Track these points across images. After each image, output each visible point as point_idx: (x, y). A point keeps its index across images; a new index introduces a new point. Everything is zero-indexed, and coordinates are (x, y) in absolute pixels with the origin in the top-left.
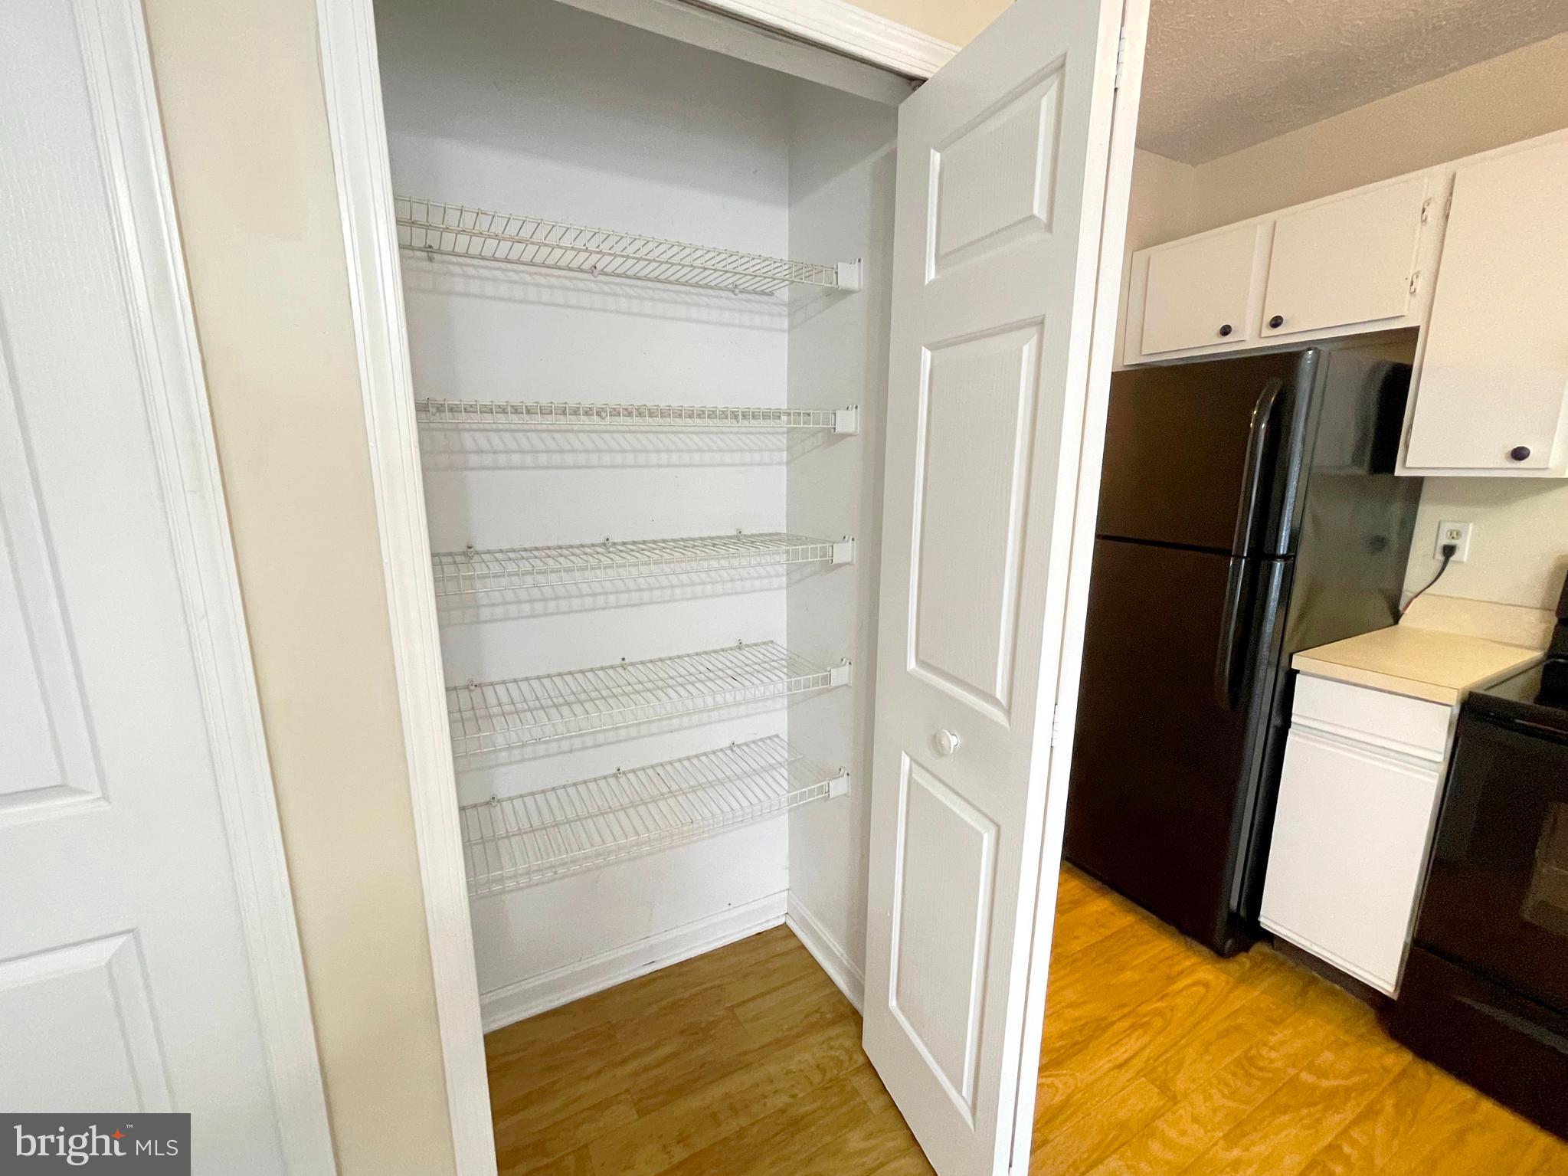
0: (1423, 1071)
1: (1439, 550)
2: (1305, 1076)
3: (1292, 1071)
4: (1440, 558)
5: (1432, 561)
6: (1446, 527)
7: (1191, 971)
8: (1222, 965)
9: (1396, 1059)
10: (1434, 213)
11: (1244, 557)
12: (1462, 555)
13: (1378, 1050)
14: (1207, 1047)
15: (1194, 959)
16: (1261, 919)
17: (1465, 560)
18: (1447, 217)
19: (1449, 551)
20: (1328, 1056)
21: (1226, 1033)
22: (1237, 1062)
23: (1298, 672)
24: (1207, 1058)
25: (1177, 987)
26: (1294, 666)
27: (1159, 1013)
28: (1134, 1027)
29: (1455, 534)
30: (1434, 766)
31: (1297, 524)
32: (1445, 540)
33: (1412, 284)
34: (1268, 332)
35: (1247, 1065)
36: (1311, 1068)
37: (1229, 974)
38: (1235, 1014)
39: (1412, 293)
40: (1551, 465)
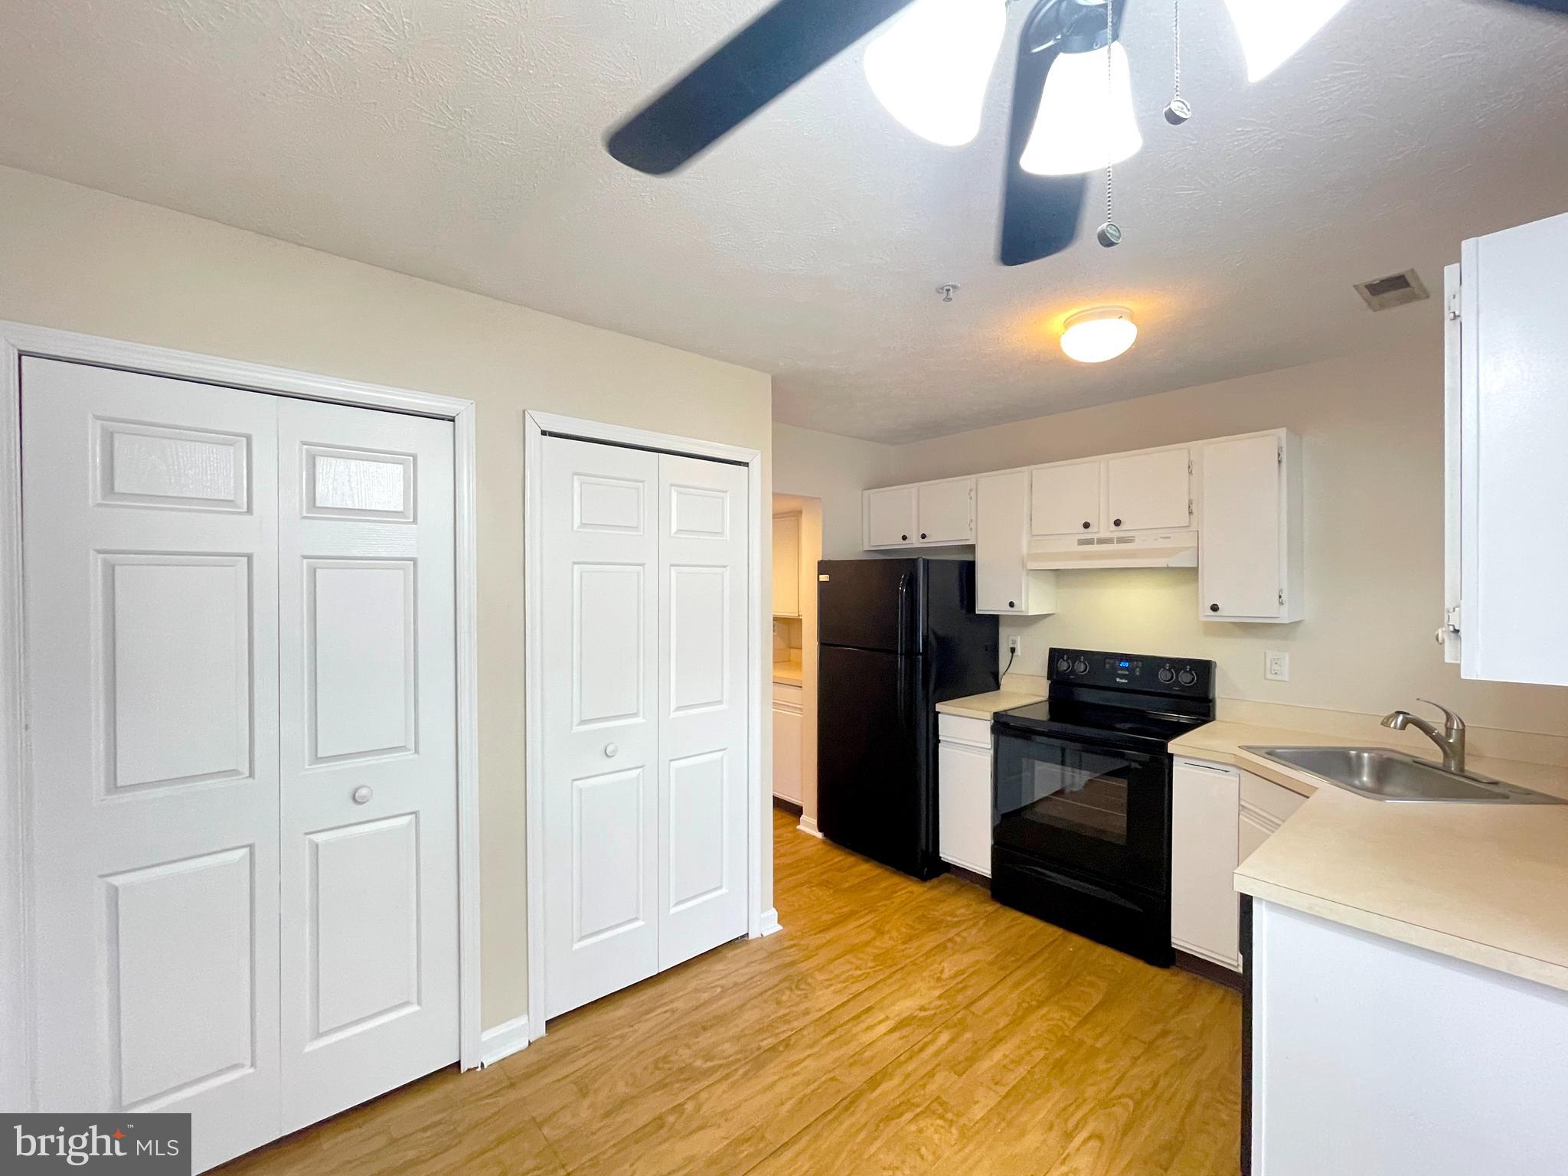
1: (1009, 650)
2: (948, 918)
4: (1010, 653)
5: (1008, 656)
6: (1011, 638)
8: (924, 885)
9: (992, 907)
10: (973, 494)
11: (902, 655)
14: (905, 914)
16: (941, 855)
17: (1019, 654)
19: (1013, 650)
21: (915, 908)
22: (917, 917)
23: (939, 713)
24: (903, 918)
26: (937, 710)
30: (988, 751)
31: (926, 634)
32: (1011, 646)
33: (970, 525)
34: (921, 540)
35: (922, 918)
36: (951, 915)
39: (971, 529)
40: (1023, 609)
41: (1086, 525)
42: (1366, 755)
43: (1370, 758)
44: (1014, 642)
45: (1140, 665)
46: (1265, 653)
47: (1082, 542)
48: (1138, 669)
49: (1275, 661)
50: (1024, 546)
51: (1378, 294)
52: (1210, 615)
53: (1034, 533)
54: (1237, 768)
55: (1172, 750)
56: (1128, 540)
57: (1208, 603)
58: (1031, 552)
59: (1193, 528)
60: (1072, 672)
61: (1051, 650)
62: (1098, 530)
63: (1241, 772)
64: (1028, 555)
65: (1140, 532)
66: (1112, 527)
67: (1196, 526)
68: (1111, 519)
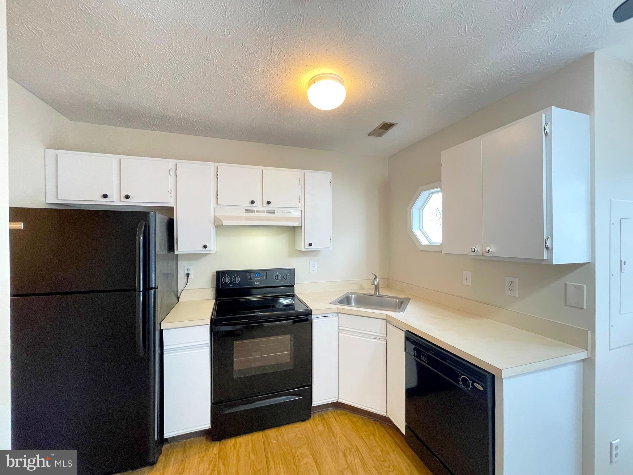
0: (223, 445)
1: (185, 275)
4: (186, 278)
5: (184, 279)
6: (185, 268)
10: (173, 173)
11: (141, 291)
12: (191, 276)
13: (210, 451)
17: (192, 277)
18: (177, 176)
19: (188, 275)
26: (162, 328)
29: (188, 270)
30: (208, 345)
32: (186, 272)
33: (170, 193)
34: (123, 200)
39: (171, 196)
40: (212, 249)
41: (252, 202)
42: (353, 296)
43: (355, 297)
44: (189, 270)
45: (265, 274)
46: (310, 262)
47: (248, 211)
48: (264, 276)
49: (313, 265)
50: (212, 211)
51: (380, 128)
52: (308, 248)
53: (218, 204)
54: (338, 313)
55: (313, 313)
56: (272, 212)
57: (308, 243)
58: (217, 215)
59: (300, 209)
60: (231, 283)
61: (217, 272)
62: (258, 205)
63: (339, 314)
64: (215, 217)
65: (280, 209)
66: (265, 205)
67: (301, 208)
68: (266, 201)
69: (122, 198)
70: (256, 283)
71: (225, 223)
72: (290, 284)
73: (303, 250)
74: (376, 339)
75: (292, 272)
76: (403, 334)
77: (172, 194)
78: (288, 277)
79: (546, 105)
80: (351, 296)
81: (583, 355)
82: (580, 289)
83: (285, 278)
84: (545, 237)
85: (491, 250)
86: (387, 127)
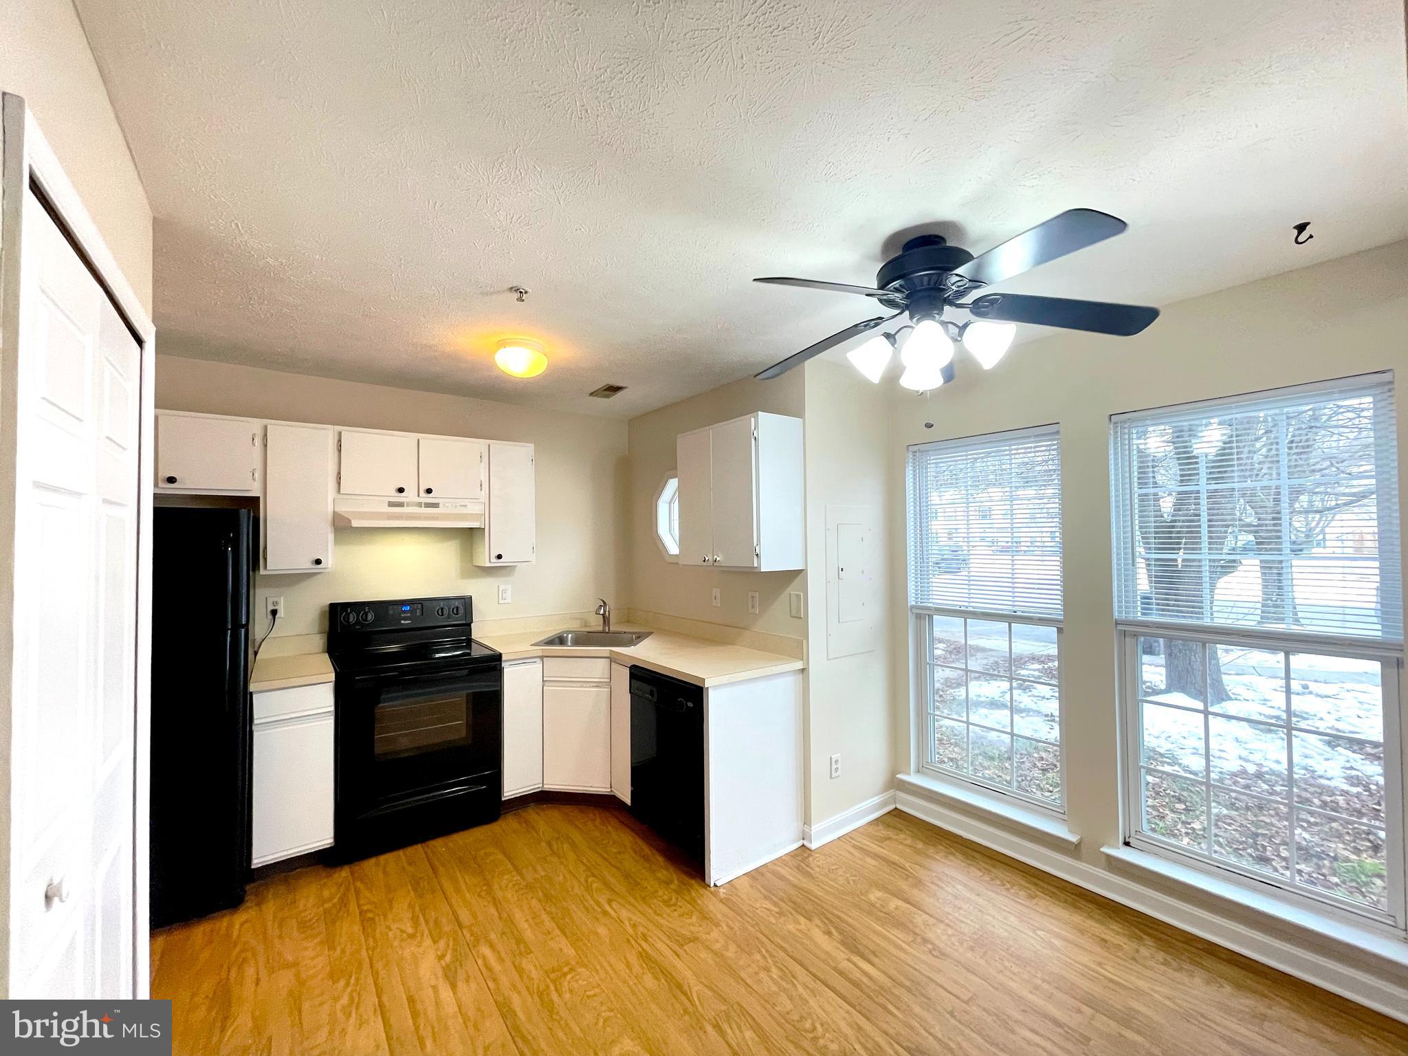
0: (357, 867)
1: (269, 613)
2: (326, 906)
3: (321, 909)
4: (270, 617)
5: (267, 620)
6: (270, 601)
7: (230, 926)
10: (258, 441)
12: (280, 614)
13: (336, 875)
14: (280, 937)
15: (225, 922)
17: (282, 617)
18: (266, 445)
19: (274, 613)
20: (326, 893)
21: (280, 926)
22: (299, 928)
24: (287, 940)
25: (235, 933)
26: (250, 690)
27: (243, 951)
28: (240, 967)
32: (271, 607)
33: (253, 475)
35: (304, 926)
36: (324, 902)
37: (252, 907)
38: (275, 917)
39: (254, 479)
40: (330, 566)
41: (401, 490)
43: (573, 635)
44: (276, 603)
45: (419, 607)
46: (499, 586)
47: (391, 504)
48: (418, 610)
49: (504, 591)
50: (328, 502)
51: (605, 390)
52: (496, 563)
53: (342, 492)
54: (542, 658)
55: (504, 658)
56: (436, 505)
57: (494, 553)
58: (339, 509)
59: (482, 500)
60: (357, 622)
61: (331, 605)
62: (410, 495)
63: (545, 659)
64: (334, 512)
65: (447, 500)
66: (422, 494)
67: (484, 498)
68: (423, 488)
69: (160, 482)
70: (403, 622)
71: (355, 524)
72: (464, 622)
73: (488, 565)
74: (597, 686)
75: (467, 602)
76: (627, 671)
77: (256, 475)
78: (461, 611)
79: (753, 410)
80: (567, 637)
81: (799, 665)
82: (798, 596)
83: (455, 612)
84: (755, 544)
85: (718, 559)
86: (613, 389)
